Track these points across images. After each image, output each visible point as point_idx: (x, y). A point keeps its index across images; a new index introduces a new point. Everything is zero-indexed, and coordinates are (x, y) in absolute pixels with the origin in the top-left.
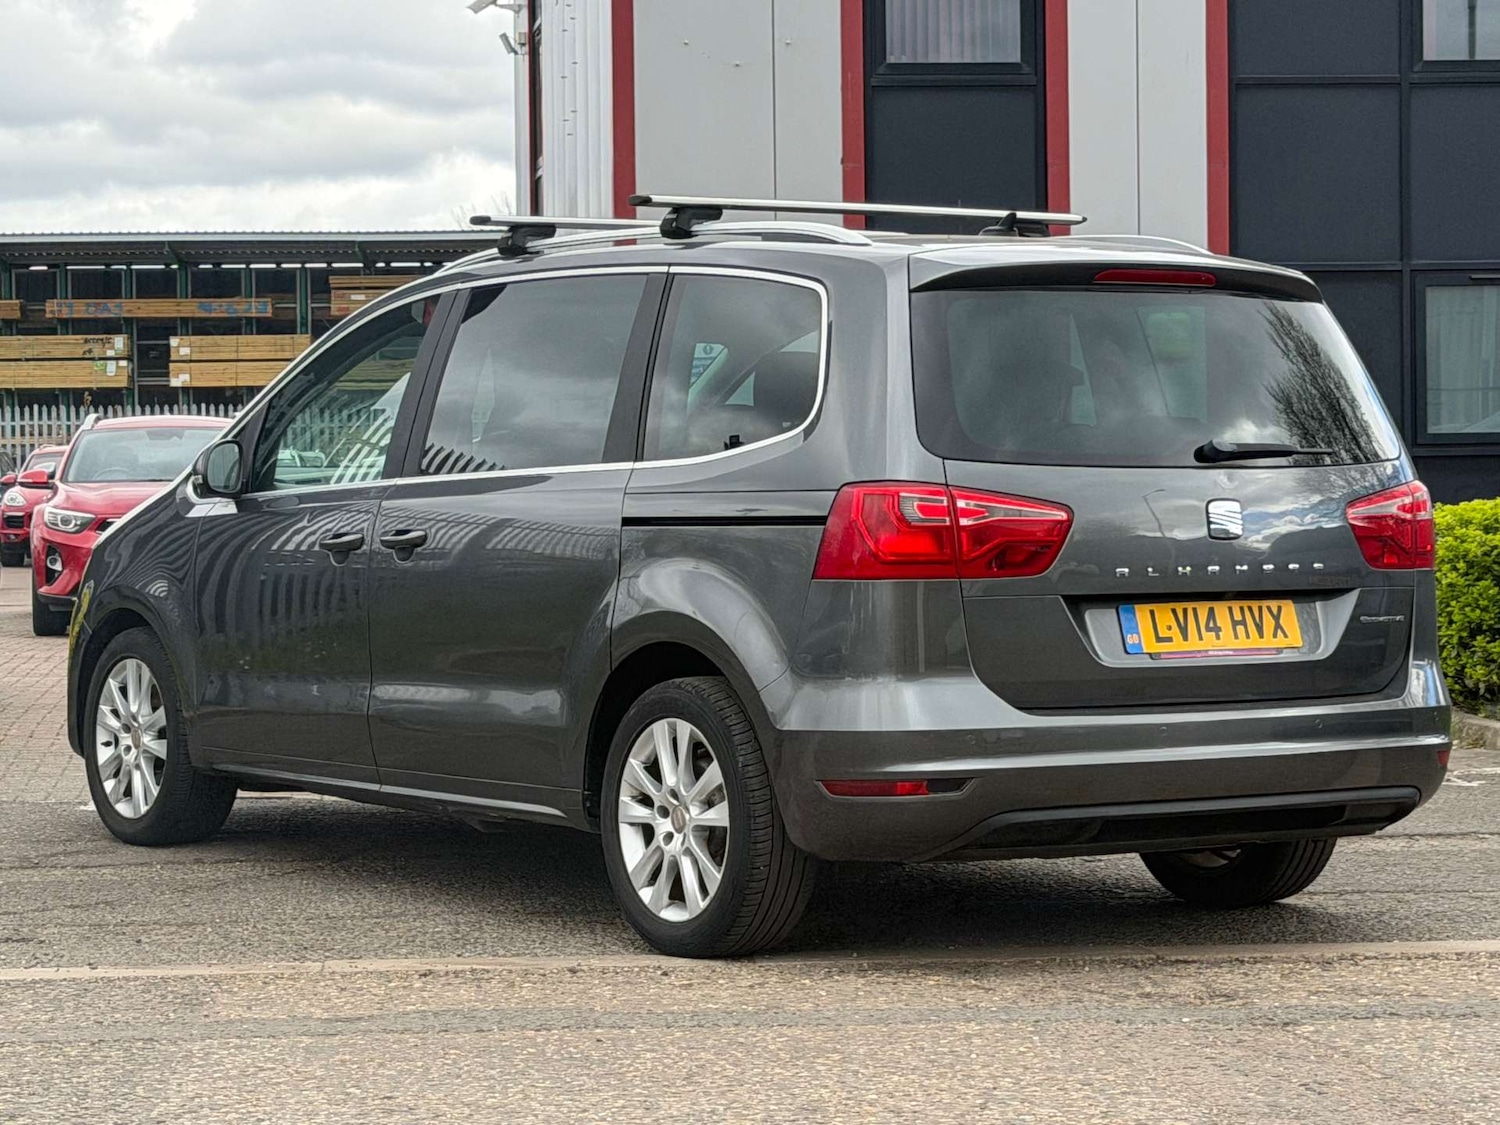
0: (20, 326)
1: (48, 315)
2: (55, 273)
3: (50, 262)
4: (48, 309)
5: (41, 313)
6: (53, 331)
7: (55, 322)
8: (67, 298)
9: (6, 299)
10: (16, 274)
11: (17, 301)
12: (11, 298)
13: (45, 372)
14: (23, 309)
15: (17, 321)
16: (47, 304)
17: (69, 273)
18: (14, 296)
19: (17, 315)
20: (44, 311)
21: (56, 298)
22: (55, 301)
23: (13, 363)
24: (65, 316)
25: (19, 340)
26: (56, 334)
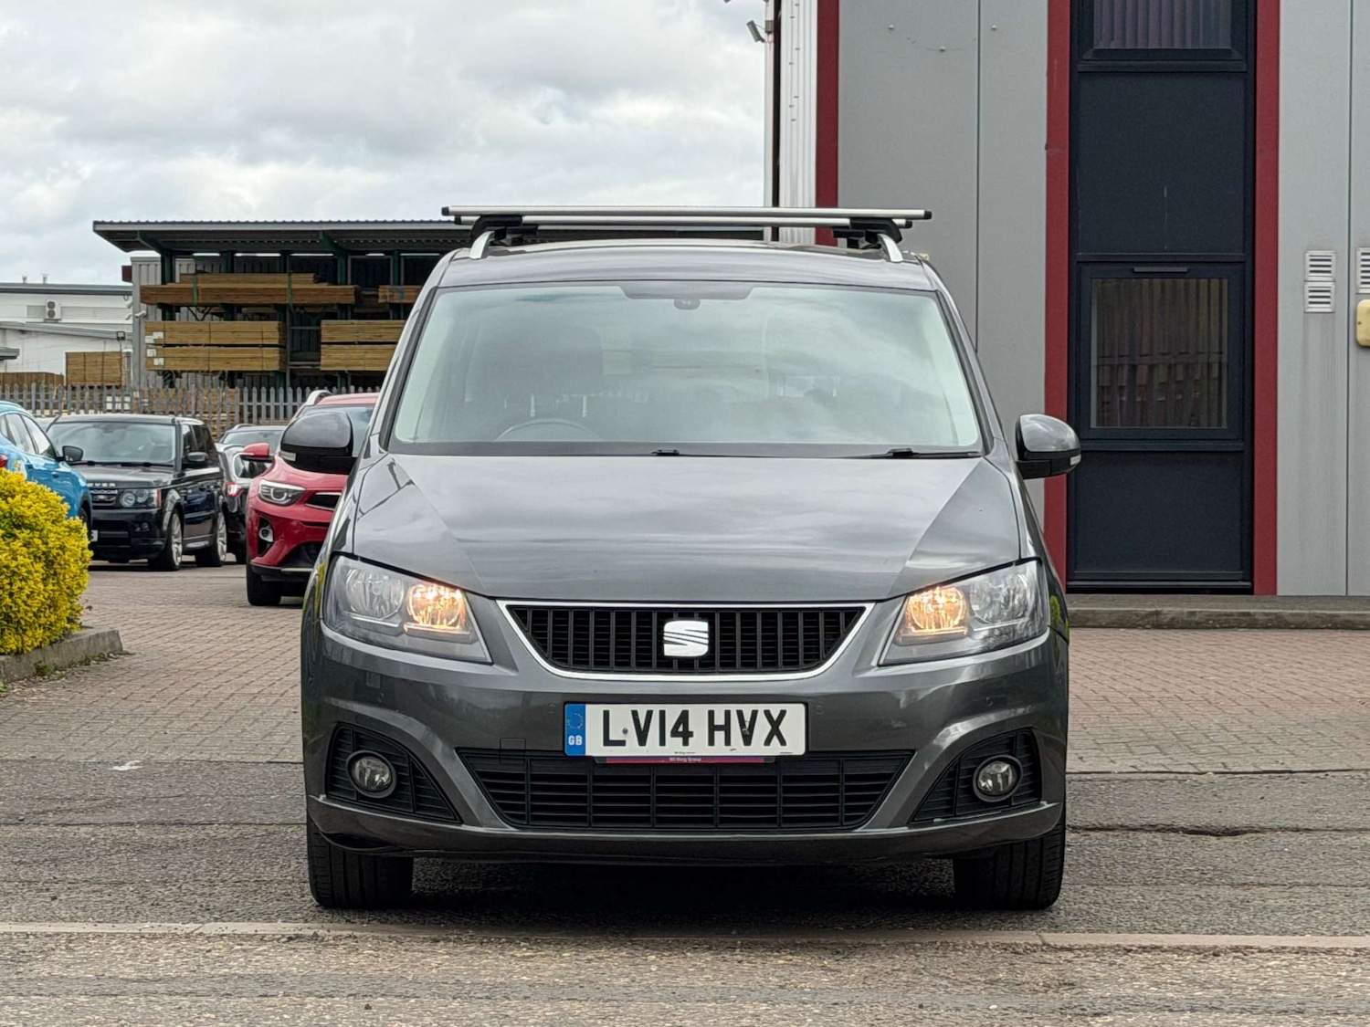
0: (356, 310)
1: (381, 301)
2: (389, 260)
3: (387, 249)
4: (380, 294)
5: (373, 299)
6: (385, 316)
7: (388, 307)
8: (399, 284)
9: (341, 284)
10: (353, 260)
11: (351, 287)
12: (346, 284)
13: (378, 356)
14: (357, 294)
15: (352, 306)
16: (380, 290)
17: (402, 259)
18: (349, 281)
19: (351, 300)
20: (377, 296)
21: (388, 283)
22: (388, 287)
23: (346, 347)
24: (397, 301)
25: (353, 324)
26: (388, 319)
